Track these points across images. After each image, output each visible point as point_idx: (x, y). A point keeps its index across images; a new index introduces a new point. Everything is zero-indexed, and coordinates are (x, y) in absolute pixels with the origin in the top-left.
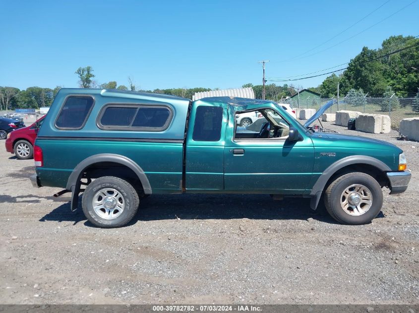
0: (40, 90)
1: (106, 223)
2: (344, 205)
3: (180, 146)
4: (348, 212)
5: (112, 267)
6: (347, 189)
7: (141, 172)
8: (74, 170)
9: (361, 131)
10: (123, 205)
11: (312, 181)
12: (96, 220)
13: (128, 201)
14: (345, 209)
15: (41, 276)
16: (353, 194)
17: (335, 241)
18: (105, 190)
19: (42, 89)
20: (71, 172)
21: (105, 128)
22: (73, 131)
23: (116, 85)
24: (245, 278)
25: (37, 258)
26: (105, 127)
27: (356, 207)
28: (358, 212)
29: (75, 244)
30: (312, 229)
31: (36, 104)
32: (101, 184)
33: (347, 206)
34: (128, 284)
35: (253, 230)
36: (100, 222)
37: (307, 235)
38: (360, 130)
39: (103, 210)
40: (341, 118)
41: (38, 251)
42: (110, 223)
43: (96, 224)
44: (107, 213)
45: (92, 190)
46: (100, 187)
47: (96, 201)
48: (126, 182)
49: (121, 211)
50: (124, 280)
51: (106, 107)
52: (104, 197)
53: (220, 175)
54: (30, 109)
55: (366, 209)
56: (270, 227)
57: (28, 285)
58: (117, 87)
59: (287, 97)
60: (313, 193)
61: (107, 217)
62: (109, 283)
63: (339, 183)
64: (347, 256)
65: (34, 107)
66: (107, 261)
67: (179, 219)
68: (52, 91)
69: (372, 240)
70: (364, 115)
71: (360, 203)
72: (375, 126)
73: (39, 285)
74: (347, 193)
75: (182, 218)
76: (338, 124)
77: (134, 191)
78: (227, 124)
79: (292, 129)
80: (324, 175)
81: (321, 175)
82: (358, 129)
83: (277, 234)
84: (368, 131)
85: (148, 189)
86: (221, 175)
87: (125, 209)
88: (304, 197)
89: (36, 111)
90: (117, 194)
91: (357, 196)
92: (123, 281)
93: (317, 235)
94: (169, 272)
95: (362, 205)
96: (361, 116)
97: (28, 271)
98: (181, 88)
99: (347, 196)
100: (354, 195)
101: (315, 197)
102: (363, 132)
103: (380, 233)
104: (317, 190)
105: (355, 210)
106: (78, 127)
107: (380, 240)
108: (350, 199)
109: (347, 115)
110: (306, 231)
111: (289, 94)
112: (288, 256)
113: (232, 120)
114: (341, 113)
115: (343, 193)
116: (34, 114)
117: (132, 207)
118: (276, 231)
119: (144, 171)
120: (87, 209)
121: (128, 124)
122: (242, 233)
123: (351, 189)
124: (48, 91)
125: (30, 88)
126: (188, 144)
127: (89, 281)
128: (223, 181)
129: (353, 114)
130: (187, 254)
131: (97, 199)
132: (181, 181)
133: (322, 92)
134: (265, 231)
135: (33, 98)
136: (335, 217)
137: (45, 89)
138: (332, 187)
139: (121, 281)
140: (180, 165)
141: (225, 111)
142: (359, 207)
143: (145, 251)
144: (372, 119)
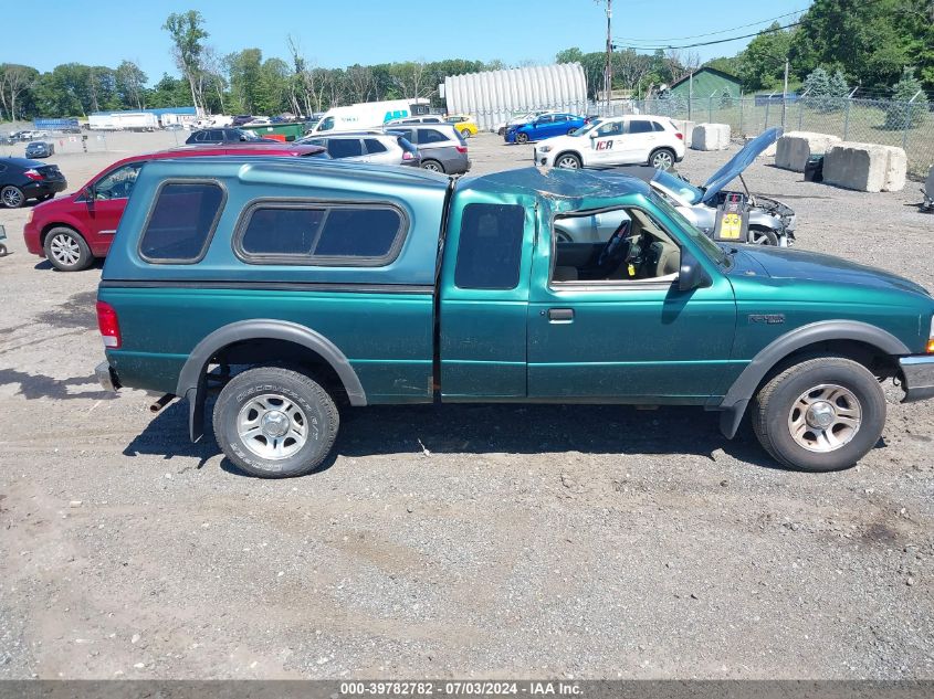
0: (86, 72)
1: (269, 468)
2: (797, 429)
3: (427, 301)
4: (804, 443)
5: (293, 592)
6: (805, 395)
7: (340, 361)
8: (191, 356)
9: (835, 185)
10: (304, 429)
11: (728, 376)
12: (248, 461)
13: (315, 421)
14: (798, 436)
15: (143, 613)
16: (819, 405)
17: (773, 517)
18: (264, 399)
19: (89, 69)
20: (185, 360)
21: (254, 259)
22: (183, 267)
23: (260, 58)
24: (579, 624)
25: (131, 561)
26: (254, 256)
27: (824, 433)
28: (828, 444)
29: (207, 525)
30: (722, 484)
31: (78, 106)
32: (253, 385)
33: (804, 430)
34: (328, 638)
35: (591, 485)
36: (257, 466)
37: (711, 498)
38: (833, 181)
39: (261, 439)
40: (788, 149)
41: (130, 542)
42: (278, 468)
43: (249, 470)
44: (270, 445)
45: (234, 398)
46: (250, 391)
47: (244, 422)
48: (310, 381)
49: (301, 441)
50: (321, 627)
51: (254, 208)
52: (261, 412)
53: (518, 366)
54: (67, 119)
55: (846, 437)
56: (628, 475)
57: (119, 636)
58: (262, 63)
59: (663, 87)
60: (727, 402)
61: (270, 454)
62: (289, 636)
63: (787, 381)
64: (800, 564)
65: (75, 113)
66: (281, 574)
67: (427, 452)
68: (114, 72)
69: (856, 514)
70: (846, 145)
71: (832, 425)
72: (870, 174)
73: (142, 635)
74: (805, 403)
75: (433, 450)
76: (781, 164)
77: (328, 400)
78: (535, 249)
79: (686, 264)
80: (755, 366)
81: (747, 364)
82: (829, 180)
83: (644, 495)
84: (852, 186)
85: (358, 396)
86: (522, 365)
87: (309, 438)
88: (707, 410)
89: (81, 122)
90: (291, 406)
91: (827, 410)
92: (318, 632)
93: (733, 499)
94: (416, 607)
95: (838, 428)
96: (838, 150)
97: (116, 597)
98: (412, 61)
99: (804, 409)
100: (821, 407)
101: (731, 412)
102: (840, 187)
103: (875, 494)
104: (736, 397)
105: (821, 438)
106: (191, 257)
107: (872, 514)
108: (811, 415)
109: (804, 143)
110: (709, 489)
111: (665, 75)
112: (671, 564)
113: (545, 238)
114: (790, 139)
115: (796, 403)
116: (77, 131)
117: (324, 435)
118: (642, 487)
119: (348, 358)
120: (225, 438)
121: (304, 248)
122: (567, 491)
123: (814, 395)
124: (102, 73)
125: (60, 68)
126: (445, 297)
127: (247, 628)
128: (525, 379)
129: (820, 143)
130: (451, 555)
131: (246, 416)
132: (431, 379)
133: (744, 70)
134: (618, 485)
135: (70, 91)
136: (776, 455)
137: (97, 69)
138: (771, 389)
139: (313, 631)
140: (428, 343)
141: (529, 213)
142: (829, 432)
143: (361, 544)
144: (863, 158)
